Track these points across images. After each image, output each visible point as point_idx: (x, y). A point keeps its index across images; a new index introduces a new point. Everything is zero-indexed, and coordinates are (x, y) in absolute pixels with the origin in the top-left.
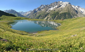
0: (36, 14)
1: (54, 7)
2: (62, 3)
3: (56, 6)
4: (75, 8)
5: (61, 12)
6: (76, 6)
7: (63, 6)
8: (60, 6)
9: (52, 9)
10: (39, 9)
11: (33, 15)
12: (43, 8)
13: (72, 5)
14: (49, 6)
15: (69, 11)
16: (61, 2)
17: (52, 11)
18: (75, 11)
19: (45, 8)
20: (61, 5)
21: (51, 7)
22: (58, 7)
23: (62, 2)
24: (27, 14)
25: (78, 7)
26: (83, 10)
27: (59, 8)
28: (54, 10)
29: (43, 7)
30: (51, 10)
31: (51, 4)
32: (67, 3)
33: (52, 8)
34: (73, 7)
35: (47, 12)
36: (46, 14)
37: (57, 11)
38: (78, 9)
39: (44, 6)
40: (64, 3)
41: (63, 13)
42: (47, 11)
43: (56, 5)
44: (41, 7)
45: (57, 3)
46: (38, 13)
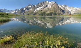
1: (41, 7)
2: (48, 3)
3: (43, 7)
4: (62, 7)
5: (47, 12)
6: (63, 6)
7: (49, 6)
8: (47, 6)
9: (39, 9)
10: (27, 9)
14: (36, 6)
15: (55, 11)
17: (39, 11)
19: (33, 8)
20: (47, 5)
22: (44, 8)
24: (13, 12)
25: (65, 6)
26: (71, 9)
27: (46, 8)
28: (41, 10)
29: (30, 7)
30: (39, 10)
31: (38, 4)
32: (53, 2)
33: (39, 8)
34: (59, 6)
35: (35, 11)
36: (34, 13)
37: (43, 11)
38: (64, 8)
39: (31, 6)
40: (50, 2)
41: (49, 13)
43: (43, 5)
44: (29, 7)
45: (44, 3)
46: (25, 12)
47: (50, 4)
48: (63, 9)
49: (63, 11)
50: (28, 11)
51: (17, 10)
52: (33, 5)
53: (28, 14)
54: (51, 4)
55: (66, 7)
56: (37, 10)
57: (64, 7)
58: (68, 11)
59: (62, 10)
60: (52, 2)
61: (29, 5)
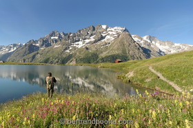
0: (34, 57)
1: (87, 41)
2: (106, 30)
3: (92, 39)
4: (142, 42)
5: (104, 55)
6: (145, 38)
7: (109, 38)
8: (103, 38)
9: (80, 45)
10: (46, 43)
11: (25, 57)
12: (56, 41)
13: (133, 36)
14: (73, 37)
15: (124, 51)
16: (104, 27)
17: (80, 50)
18: (141, 50)
19: (63, 41)
20: (103, 35)
21: (79, 41)
22: (95, 42)
23: (107, 28)
26: (167, 47)
27: (99, 43)
28: (87, 49)
29: (57, 38)
30: (79, 47)
31: (80, 31)
32: (119, 29)
33: (80, 43)
34: (136, 39)
35: (68, 51)
36: (64, 56)
37: (93, 49)
38: (149, 45)
39: (60, 37)
40: (113, 29)
41: (107, 57)
42: (66, 49)
43: (92, 35)
44: (52, 38)
45: (94, 29)
46: (40, 52)
47: (111, 33)
48: (147, 47)
49: (147, 52)
50: (47, 49)
51: (15, 45)
52: (64, 34)
53: (46, 58)
54: (114, 33)
55: (153, 42)
56: (75, 48)
57: (149, 41)
58: (160, 51)
59: (142, 48)
60: (116, 28)
61: (53, 34)
